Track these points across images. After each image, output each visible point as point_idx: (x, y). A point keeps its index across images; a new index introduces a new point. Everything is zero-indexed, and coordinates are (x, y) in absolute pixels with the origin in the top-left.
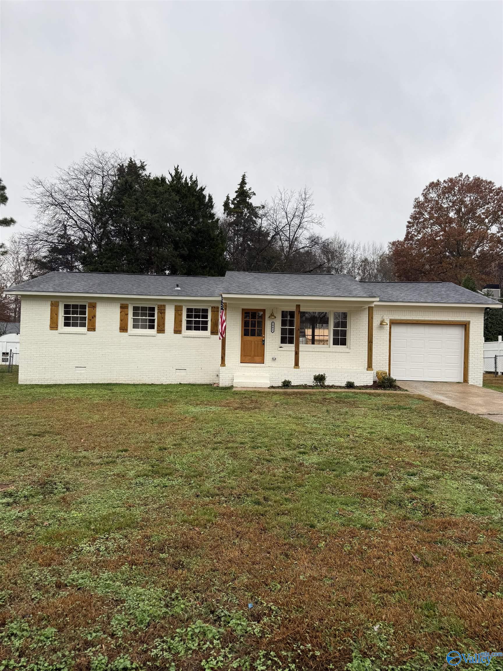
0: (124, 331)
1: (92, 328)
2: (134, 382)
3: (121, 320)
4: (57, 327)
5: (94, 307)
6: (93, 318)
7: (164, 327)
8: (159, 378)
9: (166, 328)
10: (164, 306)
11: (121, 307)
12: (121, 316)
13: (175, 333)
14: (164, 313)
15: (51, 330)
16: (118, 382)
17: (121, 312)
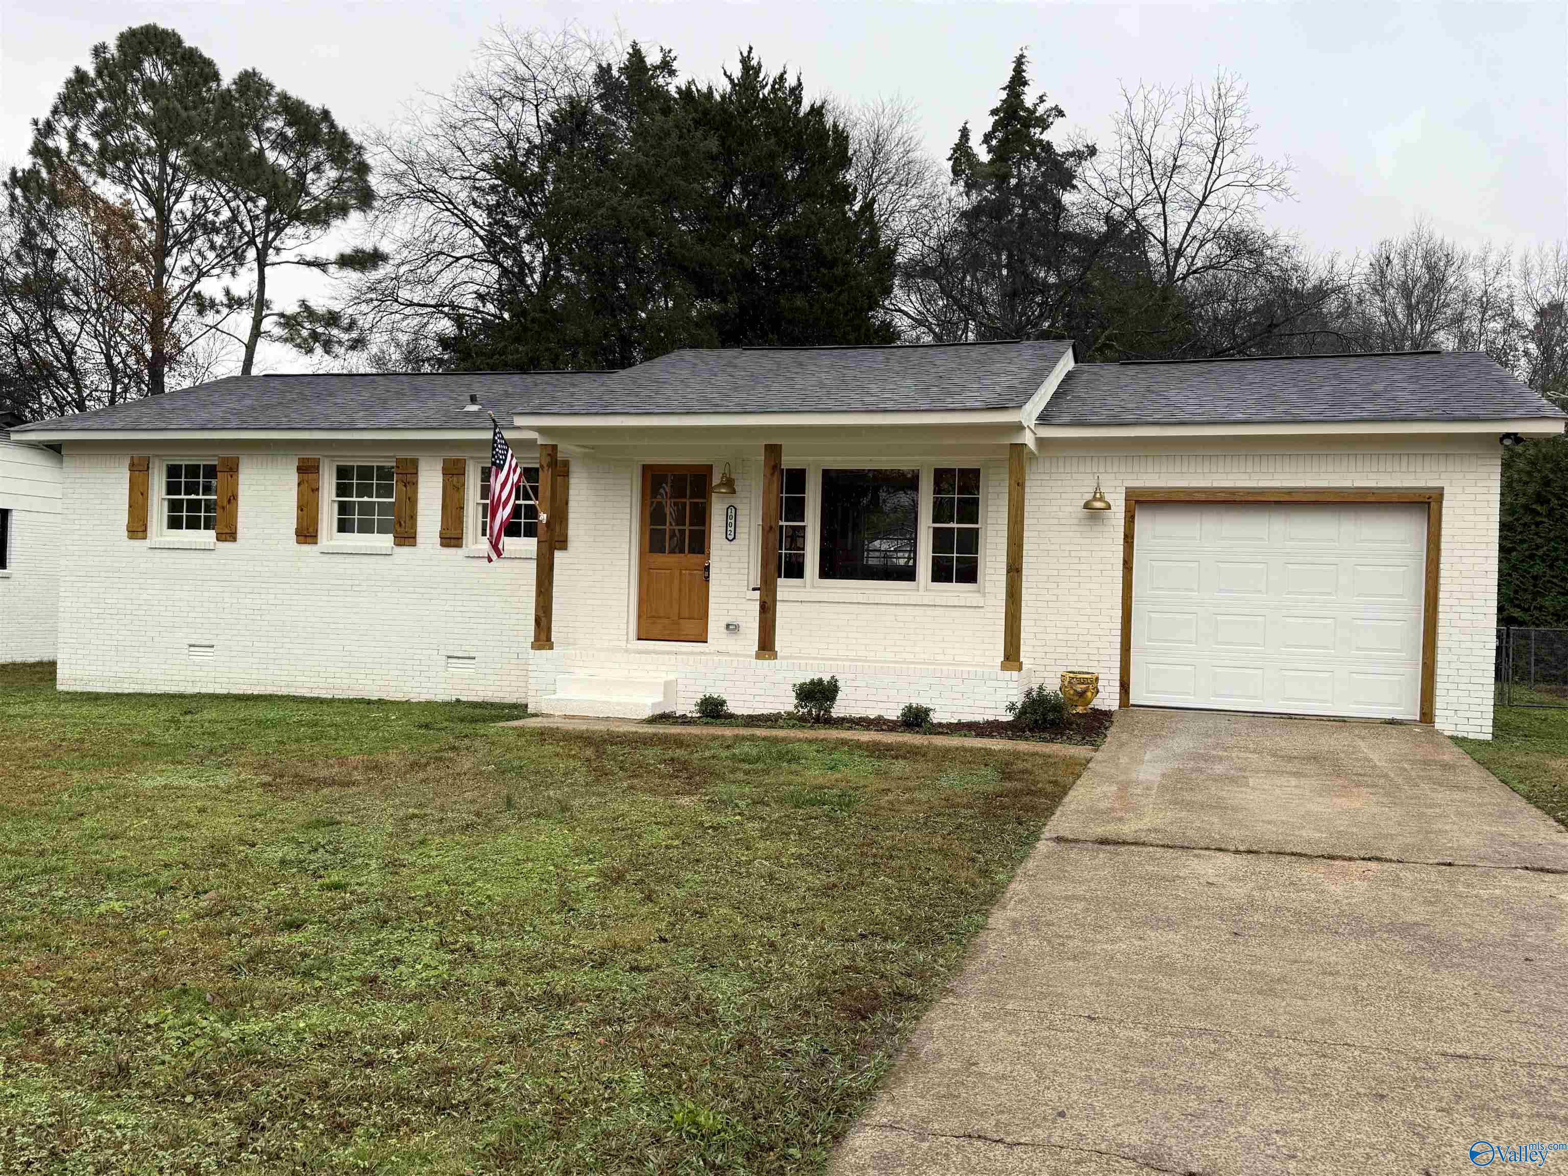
0: (309, 539)
1: (229, 534)
2: (336, 692)
3: (300, 508)
4: (145, 531)
5: (231, 470)
6: (229, 502)
7: (414, 526)
8: (402, 684)
9: (419, 529)
10: (414, 463)
11: (300, 470)
12: (300, 493)
13: (442, 545)
14: (415, 484)
15: (131, 538)
16: (292, 692)
17: (299, 484)
